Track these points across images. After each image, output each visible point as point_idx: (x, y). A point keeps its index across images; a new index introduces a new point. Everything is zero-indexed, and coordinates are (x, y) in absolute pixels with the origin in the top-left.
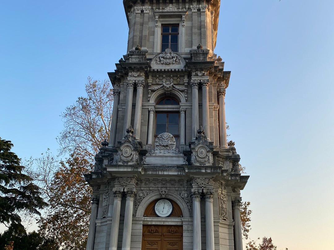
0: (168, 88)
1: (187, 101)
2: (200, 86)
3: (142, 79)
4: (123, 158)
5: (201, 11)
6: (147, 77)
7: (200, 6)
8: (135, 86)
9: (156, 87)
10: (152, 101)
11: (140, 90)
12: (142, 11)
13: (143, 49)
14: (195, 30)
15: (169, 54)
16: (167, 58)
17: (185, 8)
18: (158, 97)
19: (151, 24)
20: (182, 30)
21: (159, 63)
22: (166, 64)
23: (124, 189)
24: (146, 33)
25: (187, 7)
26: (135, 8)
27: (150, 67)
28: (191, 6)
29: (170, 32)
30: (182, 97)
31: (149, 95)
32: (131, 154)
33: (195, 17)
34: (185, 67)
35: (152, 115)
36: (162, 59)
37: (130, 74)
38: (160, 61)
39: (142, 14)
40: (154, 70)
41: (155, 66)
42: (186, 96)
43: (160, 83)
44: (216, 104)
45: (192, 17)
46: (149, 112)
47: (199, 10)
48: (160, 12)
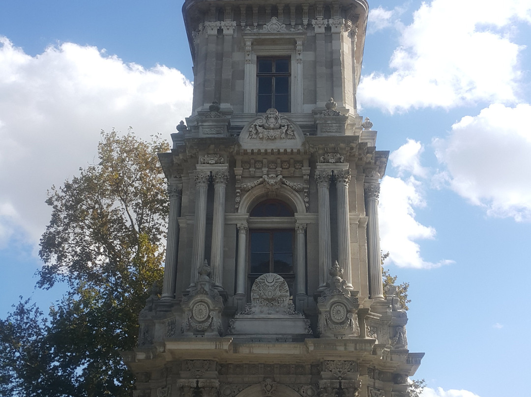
0: (272, 185)
1: (308, 209)
2: (334, 182)
3: (224, 168)
4: (194, 324)
5: (332, 31)
6: (232, 164)
7: (331, 21)
8: (211, 181)
9: (249, 184)
10: (243, 212)
11: (220, 189)
12: (220, 31)
13: (224, 106)
14: (322, 70)
15: (273, 120)
16: (269, 128)
17: (302, 24)
18: (253, 202)
19: (237, 56)
20: (297, 70)
21: (254, 136)
22: (268, 139)
23: (197, 382)
24: (227, 74)
25: (306, 22)
26: (207, 23)
27: (239, 146)
28: (314, 22)
29: (274, 70)
30: (299, 202)
31: (238, 199)
32: (209, 316)
33: (321, 43)
34: (304, 144)
35: (243, 237)
36: (260, 129)
37: (201, 159)
38: (257, 133)
39: (221, 37)
40: (245, 151)
41: (248, 143)
42: (306, 200)
43: (258, 174)
44: (363, 216)
45: (315, 42)
46: (238, 231)
47: (328, 28)
48: (255, 35)
